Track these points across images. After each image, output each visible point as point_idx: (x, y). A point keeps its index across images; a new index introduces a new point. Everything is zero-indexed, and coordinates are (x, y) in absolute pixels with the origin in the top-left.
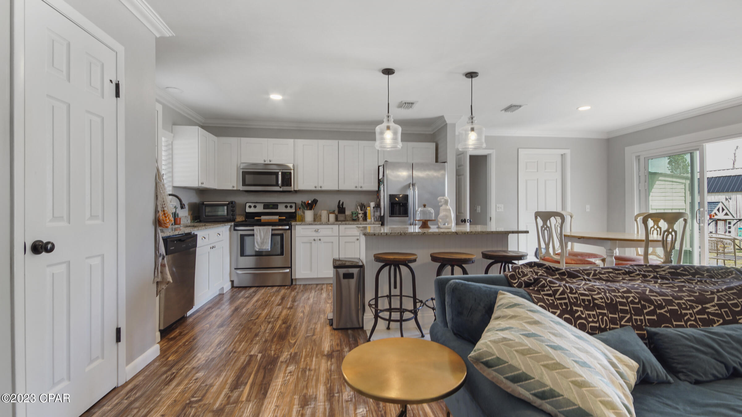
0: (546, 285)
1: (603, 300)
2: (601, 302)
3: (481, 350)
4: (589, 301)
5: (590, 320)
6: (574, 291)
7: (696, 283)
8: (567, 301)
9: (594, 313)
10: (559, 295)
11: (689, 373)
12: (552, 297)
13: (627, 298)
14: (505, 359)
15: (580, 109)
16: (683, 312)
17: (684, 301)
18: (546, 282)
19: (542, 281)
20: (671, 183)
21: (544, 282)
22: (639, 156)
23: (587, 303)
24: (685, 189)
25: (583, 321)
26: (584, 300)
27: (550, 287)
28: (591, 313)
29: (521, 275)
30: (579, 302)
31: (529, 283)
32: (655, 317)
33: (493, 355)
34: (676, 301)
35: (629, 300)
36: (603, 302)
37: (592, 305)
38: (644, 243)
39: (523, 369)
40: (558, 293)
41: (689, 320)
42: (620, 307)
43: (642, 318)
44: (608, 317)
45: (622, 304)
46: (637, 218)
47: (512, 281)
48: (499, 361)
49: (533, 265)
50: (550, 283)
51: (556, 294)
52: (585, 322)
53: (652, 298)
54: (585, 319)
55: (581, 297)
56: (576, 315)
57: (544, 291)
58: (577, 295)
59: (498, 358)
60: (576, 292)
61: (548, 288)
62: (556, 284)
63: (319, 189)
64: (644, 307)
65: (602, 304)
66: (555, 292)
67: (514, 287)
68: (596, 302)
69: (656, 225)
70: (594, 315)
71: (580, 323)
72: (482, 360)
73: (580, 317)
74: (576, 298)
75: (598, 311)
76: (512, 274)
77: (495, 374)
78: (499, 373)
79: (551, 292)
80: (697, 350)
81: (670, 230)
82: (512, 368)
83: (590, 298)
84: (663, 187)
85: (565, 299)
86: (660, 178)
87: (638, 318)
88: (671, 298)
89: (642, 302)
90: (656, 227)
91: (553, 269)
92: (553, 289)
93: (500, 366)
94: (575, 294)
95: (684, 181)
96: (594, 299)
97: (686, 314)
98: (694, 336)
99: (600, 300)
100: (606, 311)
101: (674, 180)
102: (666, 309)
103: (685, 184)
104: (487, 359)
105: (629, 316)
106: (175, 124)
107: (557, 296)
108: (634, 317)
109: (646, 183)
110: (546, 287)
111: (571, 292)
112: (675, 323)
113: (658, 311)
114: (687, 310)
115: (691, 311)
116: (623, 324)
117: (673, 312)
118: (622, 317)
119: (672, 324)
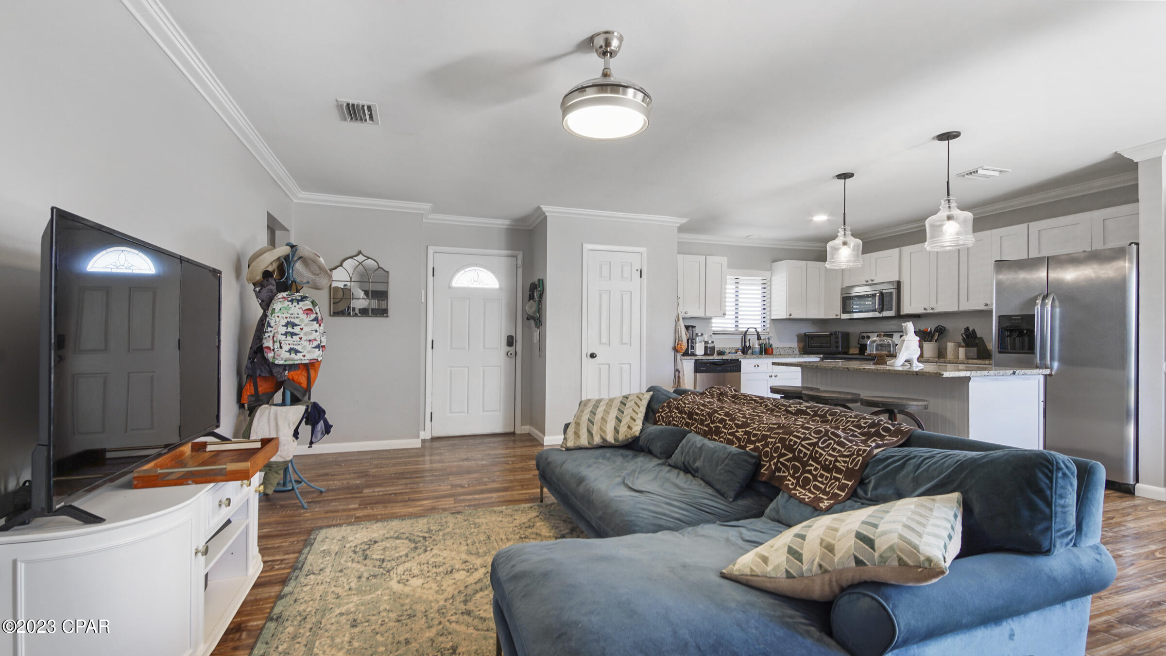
1: (846, 465)
2: (843, 466)
5: (820, 479)
16: (723, 430)
23: (817, 456)
25: (810, 477)
28: (826, 474)
30: (821, 459)
36: (844, 467)
37: (831, 466)
41: (723, 437)
52: (811, 478)
54: (815, 477)
56: (807, 468)
63: (931, 311)
65: (842, 468)
68: (837, 464)
70: (827, 477)
71: (807, 477)
73: (810, 472)
96: (837, 461)
97: (723, 432)
99: (843, 464)
106: (774, 261)
112: (714, 437)
113: (711, 425)
114: (726, 429)
115: (726, 431)
116: (692, 428)
117: (717, 428)
118: (693, 424)
119: (712, 437)
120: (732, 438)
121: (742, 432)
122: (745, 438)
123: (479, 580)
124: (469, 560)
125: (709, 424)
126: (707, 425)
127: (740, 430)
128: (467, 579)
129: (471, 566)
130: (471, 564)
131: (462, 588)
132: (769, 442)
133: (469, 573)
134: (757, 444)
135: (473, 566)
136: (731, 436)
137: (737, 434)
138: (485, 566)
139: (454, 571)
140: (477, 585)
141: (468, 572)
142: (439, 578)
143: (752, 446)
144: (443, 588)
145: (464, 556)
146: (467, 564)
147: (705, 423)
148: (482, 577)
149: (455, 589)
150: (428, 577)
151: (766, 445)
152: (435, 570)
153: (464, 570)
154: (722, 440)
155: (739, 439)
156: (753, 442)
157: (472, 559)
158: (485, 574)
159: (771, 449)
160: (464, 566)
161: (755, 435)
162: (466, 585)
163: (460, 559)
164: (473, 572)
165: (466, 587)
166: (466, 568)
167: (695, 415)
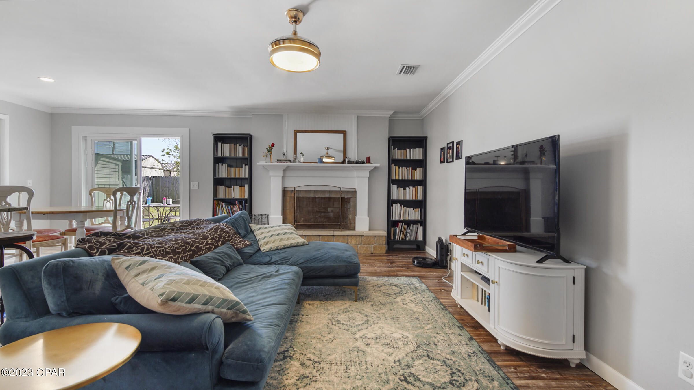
0: (132, 246)
1: (170, 248)
3: (167, 292)
4: (163, 250)
6: (153, 246)
7: (196, 229)
8: (152, 254)
9: (167, 258)
10: (146, 251)
11: (216, 277)
12: (140, 254)
13: (178, 244)
14: (182, 291)
15: (42, 79)
16: (201, 246)
17: (199, 240)
18: (131, 244)
19: (127, 244)
20: (108, 163)
21: (129, 244)
22: (86, 137)
24: (119, 169)
26: (160, 251)
27: (137, 247)
29: (98, 245)
30: (158, 253)
31: (114, 248)
32: (191, 253)
33: (175, 291)
34: (197, 241)
35: (180, 245)
36: (169, 250)
37: (165, 253)
38: (113, 213)
39: (193, 292)
40: (145, 250)
41: (203, 249)
42: (177, 251)
43: (186, 254)
44: (173, 259)
45: (178, 248)
46: (92, 193)
47: (91, 252)
48: (180, 294)
49: (99, 234)
50: (135, 244)
51: (144, 250)
53: (188, 241)
55: (159, 249)
57: (133, 251)
58: (155, 249)
59: (178, 292)
60: (154, 246)
61: (135, 248)
62: (140, 244)
64: (186, 247)
66: (142, 249)
67: (96, 256)
68: (167, 250)
69: (108, 198)
72: (171, 298)
74: (155, 251)
75: (169, 256)
76: (90, 245)
77: (180, 303)
78: (181, 302)
79: (139, 250)
80: (215, 263)
81: (132, 201)
82: (188, 294)
83: (163, 248)
84: (104, 166)
85: (150, 253)
86: (102, 159)
87: (185, 255)
88: (194, 239)
89: (185, 245)
90: (108, 199)
91: (120, 234)
92: (140, 248)
93: (182, 297)
94: (154, 248)
95: (117, 163)
96: (166, 249)
97: (202, 247)
98: (213, 257)
100: (172, 255)
101: (110, 161)
102: (195, 246)
103: (119, 165)
104: (173, 295)
105: (181, 255)
107: (144, 253)
108: (183, 255)
109: (93, 162)
110: (133, 248)
111: (152, 248)
112: (199, 253)
113: (192, 248)
114: (201, 244)
115: (203, 245)
116: (179, 261)
117: (197, 247)
118: (178, 257)
119: (198, 254)
120: (208, 246)
121: (210, 240)
122: (214, 241)
123: (360, 331)
124: (365, 346)
125: (190, 248)
126: (189, 251)
127: (208, 240)
128: (366, 332)
129: (364, 340)
130: (364, 342)
131: (369, 328)
132: (224, 236)
133: (365, 335)
134: (221, 240)
135: (362, 340)
136: (207, 245)
137: (209, 242)
138: (355, 339)
139: (375, 339)
140: (361, 328)
141: (366, 337)
142: (384, 335)
143: (220, 242)
144: (380, 330)
145: (368, 350)
146: (366, 343)
147: (187, 250)
148: (358, 332)
149: (373, 328)
150: (390, 337)
151: (224, 238)
152: (388, 341)
153: (368, 338)
154: (205, 251)
155: (212, 244)
156: (219, 241)
157: (363, 347)
158: (356, 333)
159: (227, 238)
160: (369, 341)
161: (216, 237)
162: (367, 329)
163: (371, 348)
164: (363, 336)
165: (367, 328)
166: (367, 340)
167: (178, 249)
